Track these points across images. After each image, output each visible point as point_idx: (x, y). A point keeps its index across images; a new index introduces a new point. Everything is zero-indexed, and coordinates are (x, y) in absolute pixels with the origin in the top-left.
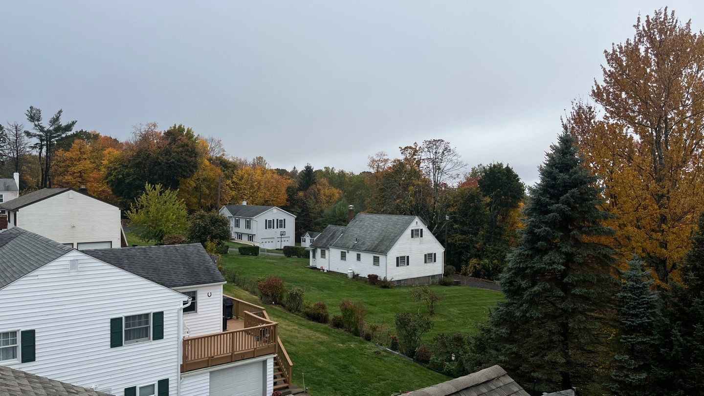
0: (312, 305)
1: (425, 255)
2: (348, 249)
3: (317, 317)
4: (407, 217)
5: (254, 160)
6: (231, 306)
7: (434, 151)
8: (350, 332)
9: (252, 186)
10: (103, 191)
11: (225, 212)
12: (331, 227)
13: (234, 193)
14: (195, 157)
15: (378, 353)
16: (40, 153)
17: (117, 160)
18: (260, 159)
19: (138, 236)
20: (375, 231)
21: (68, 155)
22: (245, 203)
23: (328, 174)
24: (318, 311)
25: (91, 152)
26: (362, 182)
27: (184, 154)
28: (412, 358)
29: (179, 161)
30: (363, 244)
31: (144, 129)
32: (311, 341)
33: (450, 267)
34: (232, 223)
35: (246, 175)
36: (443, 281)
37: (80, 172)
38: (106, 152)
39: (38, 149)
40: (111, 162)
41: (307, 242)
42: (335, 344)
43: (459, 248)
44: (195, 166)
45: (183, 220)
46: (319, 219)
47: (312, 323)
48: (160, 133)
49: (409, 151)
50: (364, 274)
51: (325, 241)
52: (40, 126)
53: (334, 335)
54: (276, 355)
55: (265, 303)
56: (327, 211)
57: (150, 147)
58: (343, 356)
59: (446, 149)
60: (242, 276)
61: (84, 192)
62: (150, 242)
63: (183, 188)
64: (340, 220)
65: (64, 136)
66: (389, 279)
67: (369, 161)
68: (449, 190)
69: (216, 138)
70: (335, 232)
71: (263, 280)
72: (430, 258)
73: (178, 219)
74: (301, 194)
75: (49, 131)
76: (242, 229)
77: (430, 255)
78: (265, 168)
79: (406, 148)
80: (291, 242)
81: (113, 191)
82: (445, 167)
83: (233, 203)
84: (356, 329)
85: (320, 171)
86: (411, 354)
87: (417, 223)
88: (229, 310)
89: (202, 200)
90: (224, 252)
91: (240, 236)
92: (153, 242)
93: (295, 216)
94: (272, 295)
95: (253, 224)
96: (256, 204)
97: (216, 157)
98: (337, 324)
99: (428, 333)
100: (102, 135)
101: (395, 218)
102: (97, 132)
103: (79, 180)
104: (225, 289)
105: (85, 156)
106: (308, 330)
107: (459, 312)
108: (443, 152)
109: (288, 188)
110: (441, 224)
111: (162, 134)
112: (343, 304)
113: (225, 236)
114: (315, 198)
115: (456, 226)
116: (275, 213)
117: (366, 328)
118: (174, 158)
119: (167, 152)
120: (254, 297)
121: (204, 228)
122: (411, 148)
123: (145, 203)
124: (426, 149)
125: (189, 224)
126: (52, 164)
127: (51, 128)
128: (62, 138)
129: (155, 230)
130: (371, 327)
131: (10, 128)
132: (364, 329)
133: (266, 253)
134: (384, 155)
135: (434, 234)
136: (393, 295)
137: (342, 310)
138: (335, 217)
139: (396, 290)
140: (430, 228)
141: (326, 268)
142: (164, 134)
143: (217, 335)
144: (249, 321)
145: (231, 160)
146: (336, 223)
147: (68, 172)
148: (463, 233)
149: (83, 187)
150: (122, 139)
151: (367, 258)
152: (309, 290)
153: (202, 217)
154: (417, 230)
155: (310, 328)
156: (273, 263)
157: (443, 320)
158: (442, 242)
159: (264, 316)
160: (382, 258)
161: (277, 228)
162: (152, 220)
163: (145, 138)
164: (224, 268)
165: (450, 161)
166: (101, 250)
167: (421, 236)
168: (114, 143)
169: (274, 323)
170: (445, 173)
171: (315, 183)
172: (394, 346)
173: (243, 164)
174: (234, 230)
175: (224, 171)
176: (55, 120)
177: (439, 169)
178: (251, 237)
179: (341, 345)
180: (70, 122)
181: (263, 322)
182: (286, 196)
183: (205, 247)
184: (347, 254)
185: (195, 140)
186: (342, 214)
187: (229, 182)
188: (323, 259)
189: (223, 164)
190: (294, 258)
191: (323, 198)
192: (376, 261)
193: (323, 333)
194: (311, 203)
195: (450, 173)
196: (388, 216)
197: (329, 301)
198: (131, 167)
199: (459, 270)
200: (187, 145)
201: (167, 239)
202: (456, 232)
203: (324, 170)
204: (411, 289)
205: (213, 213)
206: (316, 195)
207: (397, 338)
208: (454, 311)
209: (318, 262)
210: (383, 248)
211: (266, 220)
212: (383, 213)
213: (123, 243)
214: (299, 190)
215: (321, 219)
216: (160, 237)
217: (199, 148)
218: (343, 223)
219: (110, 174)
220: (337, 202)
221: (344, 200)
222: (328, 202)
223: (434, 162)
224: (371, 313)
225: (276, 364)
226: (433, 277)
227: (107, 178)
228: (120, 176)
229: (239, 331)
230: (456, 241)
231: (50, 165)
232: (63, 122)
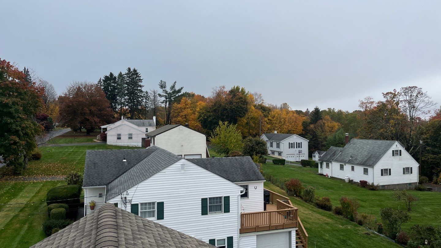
0: (321, 199)
1: (404, 169)
2: (346, 163)
3: (324, 206)
4: (388, 142)
5: (281, 105)
6: (269, 196)
7: (410, 95)
8: (348, 218)
9: (280, 122)
10: (197, 126)
11: (264, 138)
12: (333, 148)
13: (269, 126)
14: (246, 105)
15: (368, 234)
16: (166, 105)
17: (204, 108)
18: (285, 104)
19: (215, 152)
20: (365, 151)
21: (179, 106)
22: (276, 132)
23: (330, 113)
24: (324, 203)
25: (191, 104)
26: (355, 117)
27: (240, 104)
28: (394, 240)
29: (237, 107)
30: (356, 159)
31: (218, 90)
32: (320, 222)
33: (424, 177)
34: (268, 145)
35: (277, 115)
36: (418, 187)
37: (185, 115)
38: (198, 104)
39: (164, 103)
40: (201, 109)
41: (316, 158)
42: (337, 225)
43: (431, 164)
44: (247, 111)
45: (240, 142)
46: (325, 143)
47: (321, 210)
48: (227, 92)
49: (390, 95)
50: (357, 180)
51: (329, 157)
52: (166, 91)
53: (336, 219)
54: (297, 229)
55: (289, 195)
56: (330, 137)
57: (221, 100)
58: (342, 233)
59: (419, 93)
60: (275, 178)
61: (187, 126)
62: (222, 155)
63: (240, 123)
64: (339, 143)
65: (177, 95)
66: (375, 184)
67: (359, 103)
68: (422, 123)
69: (259, 93)
70: (336, 151)
71: (288, 181)
72: (407, 170)
73: (237, 141)
74: (312, 126)
75: (170, 93)
76: (274, 148)
77: (407, 169)
78: (288, 110)
79: (387, 93)
80: (306, 157)
81: (202, 126)
82: (418, 106)
83: (268, 132)
84: (352, 216)
85: (325, 111)
86: (394, 237)
87: (397, 146)
88: (268, 198)
89: (251, 131)
90: (264, 162)
91: (273, 152)
92: (223, 155)
93: (308, 141)
94: (294, 190)
95: (281, 145)
96: (283, 133)
97: (259, 104)
98: (338, 212)
99: (406, 224)
100: (196, 94)
101: (379, 142)
102: (194, 93)
103: (185, 120)
104: (265, 185)
105: (188, 106)
106: (318, 215)
107: (431, 210)
108: (417, 95)
109: (303, 122)
110: (416, 146)
111: (228, 92)
112: (342, 199)
113: (265, 152)
114: (322, 129)
115: (428, 148)
116: (295, 139)
117: (359, 217)
118: (234, 106)
119: (231, 103)
120: (283, 191)
121: (252, 147)
122: (391, 93)
123: (219, 132)
124: (403, 94)
125: (243, 145)
126: (171, 111)
127: (171, 92)
128: (176, 97)
129: (224, 148)
130: (363, 216)
131: (151, 92)
132: (357, 217)
133: (290, 164)
134: (371, 99)
135: (410, 154)
136: (379, 195)
137: (341, 203)
138: (335, 141)
139: (381, 192)
140: (407, 149)
141: (330, 175)
142: (229, 92)
143: (261, 213)
144: (280, 205)
145: (267, 106)
146: (336, 145)
147: (179, 115)
148: (434, 153)
149: (187, 124)
150: (206, 96)
151: (359, 169)
152: (319, 189)
153: (251, 141)
154: (397, 151)
155: (320, 214)
156: (294, 170)
157: (419, 215)
158: (417, 159)
159: (289, 204)
160: (370, 170)
161: (297, 148)
162: (223, 142)
163: (219, 95)
164: (264, 172)
165: (423, 101)
166: (196, 159)
167: (400, 155)
168: (202, 98)
169: (296, 208)
170: (419, 110)
171: (321, 119)
172: (380, 231)
173: (275, 108)
174: (269, 149)
175: (263, 113)
176: (173, 87)
177: (414, 107)
178: (280, 154)
179: (341, 226)
180: (180, 88)
181: (289, 207)
182: (302, 128)
183: (253, 159)
184: (344, 166)
185: (246, 95)
186: (340, 139)
187: (266, 119)
188: (327, 169)
189: (263, 108)
190: (308, 168)
191: (327, 128)
192: (366, 171)
193: (328, 217)
194: (319, 132)
195: (423, 110)
196: (374, 141)
197: (331, 197)
198: (211, 112)
199: (431, 180)
200: (242, 98)
201: (230, 154)
202: (428, 152)
203: (327, 110)
204: (393, 192)
205: (257, 138)
206: (322, 127)
207: (383, 225)
208: (427, 209)
209: (324, 170)
210: (371, 163)
211: (289, 143)
212: (370, 138)
213: (207, 156)
214: (311, 123)
215: (326, 142)
216: (227, 152)
217: (249, 100)
218: (342, 146)
219: (200, 116)
220: (337, 131)
221: (342, 130)
222: (330, 131)
223: (409, 103)
224: (362, 207)
225: (297, 234)
226: (410, 184)
227: (198, 119)
228: (206, 117)
229: (274, 212)
230: (428, 159)
231: (170, 112)
232: (177, 88)
